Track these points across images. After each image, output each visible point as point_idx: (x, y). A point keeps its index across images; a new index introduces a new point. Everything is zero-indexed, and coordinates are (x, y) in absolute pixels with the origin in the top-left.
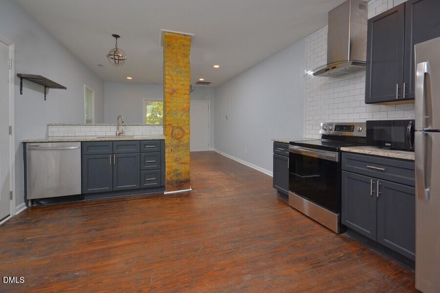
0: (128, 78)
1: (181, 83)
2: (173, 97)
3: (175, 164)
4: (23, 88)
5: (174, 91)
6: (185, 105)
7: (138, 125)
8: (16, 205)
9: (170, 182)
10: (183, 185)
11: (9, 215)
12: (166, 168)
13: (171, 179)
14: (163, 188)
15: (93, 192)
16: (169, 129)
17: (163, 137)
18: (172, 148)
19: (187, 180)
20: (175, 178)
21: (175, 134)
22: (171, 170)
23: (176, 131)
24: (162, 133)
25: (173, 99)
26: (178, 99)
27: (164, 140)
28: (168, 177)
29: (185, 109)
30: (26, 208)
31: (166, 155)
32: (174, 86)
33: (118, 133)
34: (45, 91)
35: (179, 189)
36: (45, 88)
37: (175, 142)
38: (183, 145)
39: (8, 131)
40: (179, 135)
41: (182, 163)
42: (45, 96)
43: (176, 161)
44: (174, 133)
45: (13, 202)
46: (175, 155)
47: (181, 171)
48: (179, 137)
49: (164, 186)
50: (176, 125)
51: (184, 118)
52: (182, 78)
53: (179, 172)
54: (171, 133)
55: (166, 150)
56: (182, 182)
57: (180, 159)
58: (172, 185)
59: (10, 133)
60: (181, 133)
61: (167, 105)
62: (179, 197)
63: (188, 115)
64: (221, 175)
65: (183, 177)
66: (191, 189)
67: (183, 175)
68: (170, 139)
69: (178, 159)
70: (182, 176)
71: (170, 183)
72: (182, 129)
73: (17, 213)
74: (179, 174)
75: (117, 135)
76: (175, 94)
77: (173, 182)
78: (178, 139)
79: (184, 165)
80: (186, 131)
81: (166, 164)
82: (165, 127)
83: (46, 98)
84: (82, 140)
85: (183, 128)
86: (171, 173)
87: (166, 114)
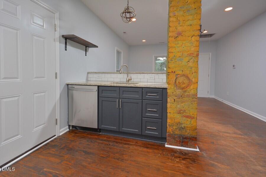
0: (143, 41)
1: (189, 23)
2: (178, 41)
3: (178, 117)
4: (68, 46)
5: (179, 34)
6: (193, 49)
7: (144, 73)
8: (60, 129)
9: (172, 134)
10: (187, 142)
11: (55, 136)
12: (168, 120)
13: (172, 131)
14: (164, 139)
15: (105, 129)
16: (173, 77)
17: (165, 86)
18: (175, 98)
19: (194, 137)
20: (177, 132)
21: (179, 82)
22: (173, 122)
23: (181, 79)
24: (165, 81)
25: (178, 44)
26: (184, 42)
27: (166, 89)
28: (169, 129)
29: (193, 54)
30: (68, 130)
31: (169, 105)
32: (180, 29)
33: (128, 79)
34: (86, 49)
35: (182, 146)
36: (86, 48)
37: (179, 92)
38: (188, 96)
39: (55, 76)
40: (184, 84)
41: (187, 117)
42: (86, 53)
43: (179, 113)
44: (177, 82)
45: (58, 126)
46: (178, 106)
47: (185, 125)
48: (183, 86)
49: (166, 138)
50: (180, 72)
51: (191, 64)
52: (190, 17)
53: (183, 126)
54: (174, 81)
55: (169, 100)
56: (186, 138)
57: (185, 111)
58: (174, 138)
59: (56, 78)
60: (186, 81)
61: (170, 50)
62: (184, 159)
63: (196, 61)
64: (235, 133)
65: (188, 133)
66: (198, 150)
67: (188, 131)
68: (172, 88)
69: (182, 112)
70: (186, 131)
71: (173, 136)
72: (187, 77)
73: (61, 134)
74: (183, 128)
75: (126, 82)
76: (180, 37)
77: (176, 136)
78: (183, 88)
79: (189, 120)
80: (193, 80)
81: (168, 114)
82: (168, 74)
83: (87, 54)
84: (98, 85)
85: (189, 76)
86: (174, 126)
87: (170, 61)
